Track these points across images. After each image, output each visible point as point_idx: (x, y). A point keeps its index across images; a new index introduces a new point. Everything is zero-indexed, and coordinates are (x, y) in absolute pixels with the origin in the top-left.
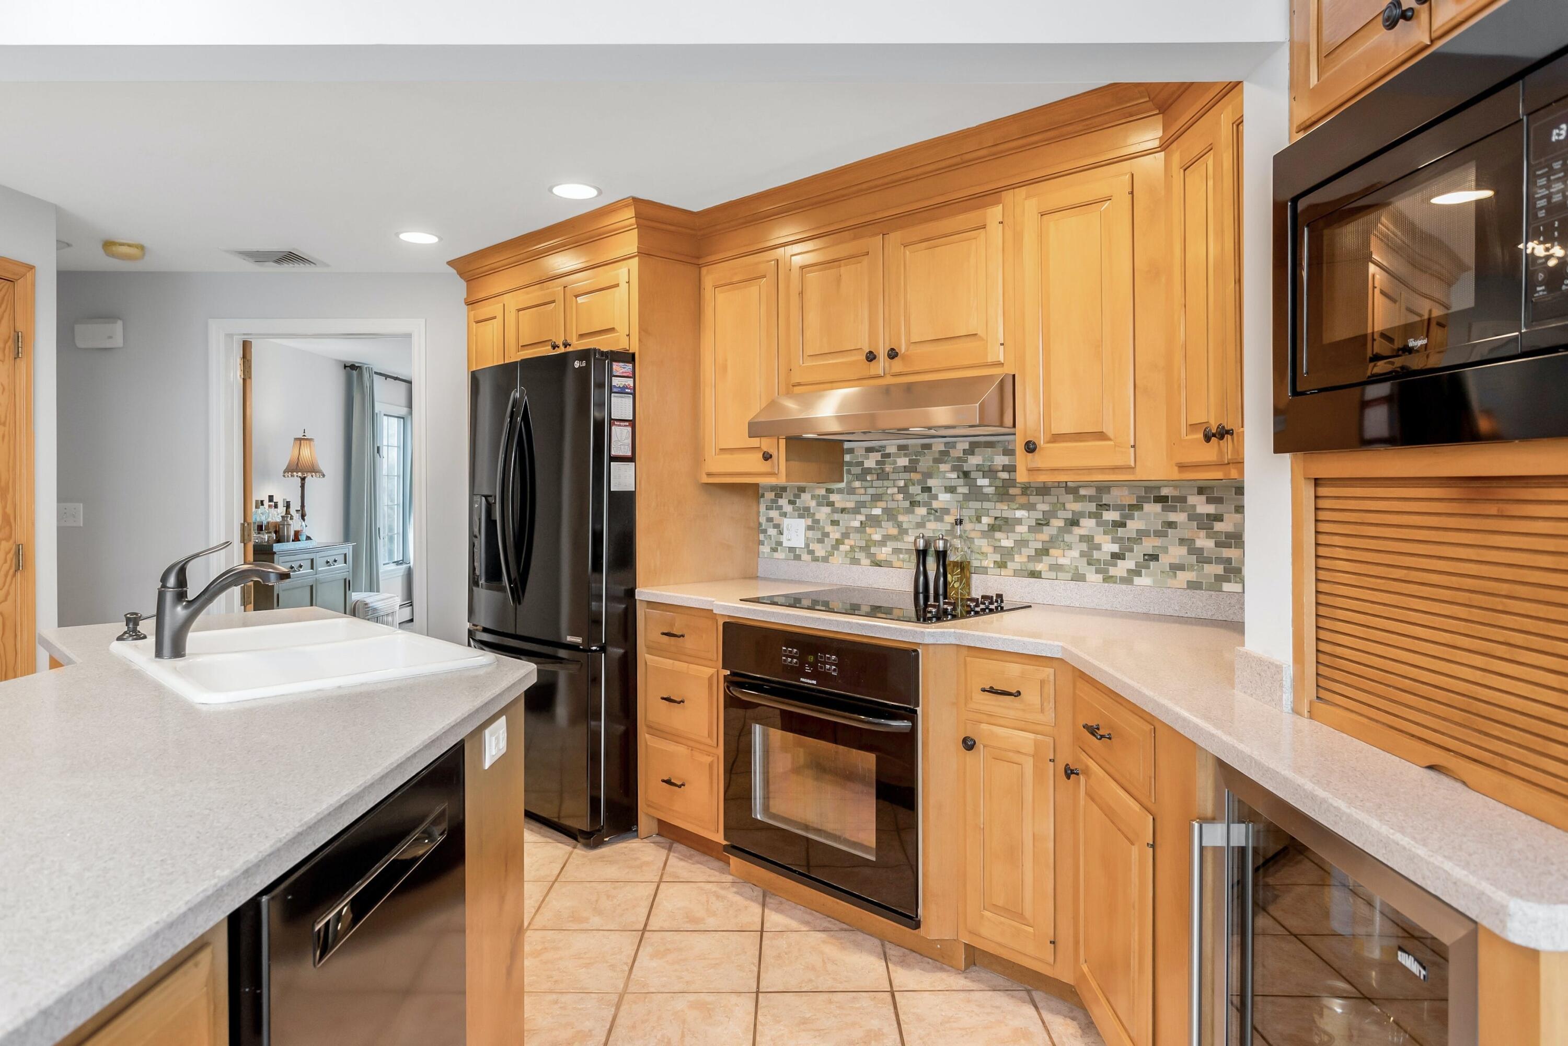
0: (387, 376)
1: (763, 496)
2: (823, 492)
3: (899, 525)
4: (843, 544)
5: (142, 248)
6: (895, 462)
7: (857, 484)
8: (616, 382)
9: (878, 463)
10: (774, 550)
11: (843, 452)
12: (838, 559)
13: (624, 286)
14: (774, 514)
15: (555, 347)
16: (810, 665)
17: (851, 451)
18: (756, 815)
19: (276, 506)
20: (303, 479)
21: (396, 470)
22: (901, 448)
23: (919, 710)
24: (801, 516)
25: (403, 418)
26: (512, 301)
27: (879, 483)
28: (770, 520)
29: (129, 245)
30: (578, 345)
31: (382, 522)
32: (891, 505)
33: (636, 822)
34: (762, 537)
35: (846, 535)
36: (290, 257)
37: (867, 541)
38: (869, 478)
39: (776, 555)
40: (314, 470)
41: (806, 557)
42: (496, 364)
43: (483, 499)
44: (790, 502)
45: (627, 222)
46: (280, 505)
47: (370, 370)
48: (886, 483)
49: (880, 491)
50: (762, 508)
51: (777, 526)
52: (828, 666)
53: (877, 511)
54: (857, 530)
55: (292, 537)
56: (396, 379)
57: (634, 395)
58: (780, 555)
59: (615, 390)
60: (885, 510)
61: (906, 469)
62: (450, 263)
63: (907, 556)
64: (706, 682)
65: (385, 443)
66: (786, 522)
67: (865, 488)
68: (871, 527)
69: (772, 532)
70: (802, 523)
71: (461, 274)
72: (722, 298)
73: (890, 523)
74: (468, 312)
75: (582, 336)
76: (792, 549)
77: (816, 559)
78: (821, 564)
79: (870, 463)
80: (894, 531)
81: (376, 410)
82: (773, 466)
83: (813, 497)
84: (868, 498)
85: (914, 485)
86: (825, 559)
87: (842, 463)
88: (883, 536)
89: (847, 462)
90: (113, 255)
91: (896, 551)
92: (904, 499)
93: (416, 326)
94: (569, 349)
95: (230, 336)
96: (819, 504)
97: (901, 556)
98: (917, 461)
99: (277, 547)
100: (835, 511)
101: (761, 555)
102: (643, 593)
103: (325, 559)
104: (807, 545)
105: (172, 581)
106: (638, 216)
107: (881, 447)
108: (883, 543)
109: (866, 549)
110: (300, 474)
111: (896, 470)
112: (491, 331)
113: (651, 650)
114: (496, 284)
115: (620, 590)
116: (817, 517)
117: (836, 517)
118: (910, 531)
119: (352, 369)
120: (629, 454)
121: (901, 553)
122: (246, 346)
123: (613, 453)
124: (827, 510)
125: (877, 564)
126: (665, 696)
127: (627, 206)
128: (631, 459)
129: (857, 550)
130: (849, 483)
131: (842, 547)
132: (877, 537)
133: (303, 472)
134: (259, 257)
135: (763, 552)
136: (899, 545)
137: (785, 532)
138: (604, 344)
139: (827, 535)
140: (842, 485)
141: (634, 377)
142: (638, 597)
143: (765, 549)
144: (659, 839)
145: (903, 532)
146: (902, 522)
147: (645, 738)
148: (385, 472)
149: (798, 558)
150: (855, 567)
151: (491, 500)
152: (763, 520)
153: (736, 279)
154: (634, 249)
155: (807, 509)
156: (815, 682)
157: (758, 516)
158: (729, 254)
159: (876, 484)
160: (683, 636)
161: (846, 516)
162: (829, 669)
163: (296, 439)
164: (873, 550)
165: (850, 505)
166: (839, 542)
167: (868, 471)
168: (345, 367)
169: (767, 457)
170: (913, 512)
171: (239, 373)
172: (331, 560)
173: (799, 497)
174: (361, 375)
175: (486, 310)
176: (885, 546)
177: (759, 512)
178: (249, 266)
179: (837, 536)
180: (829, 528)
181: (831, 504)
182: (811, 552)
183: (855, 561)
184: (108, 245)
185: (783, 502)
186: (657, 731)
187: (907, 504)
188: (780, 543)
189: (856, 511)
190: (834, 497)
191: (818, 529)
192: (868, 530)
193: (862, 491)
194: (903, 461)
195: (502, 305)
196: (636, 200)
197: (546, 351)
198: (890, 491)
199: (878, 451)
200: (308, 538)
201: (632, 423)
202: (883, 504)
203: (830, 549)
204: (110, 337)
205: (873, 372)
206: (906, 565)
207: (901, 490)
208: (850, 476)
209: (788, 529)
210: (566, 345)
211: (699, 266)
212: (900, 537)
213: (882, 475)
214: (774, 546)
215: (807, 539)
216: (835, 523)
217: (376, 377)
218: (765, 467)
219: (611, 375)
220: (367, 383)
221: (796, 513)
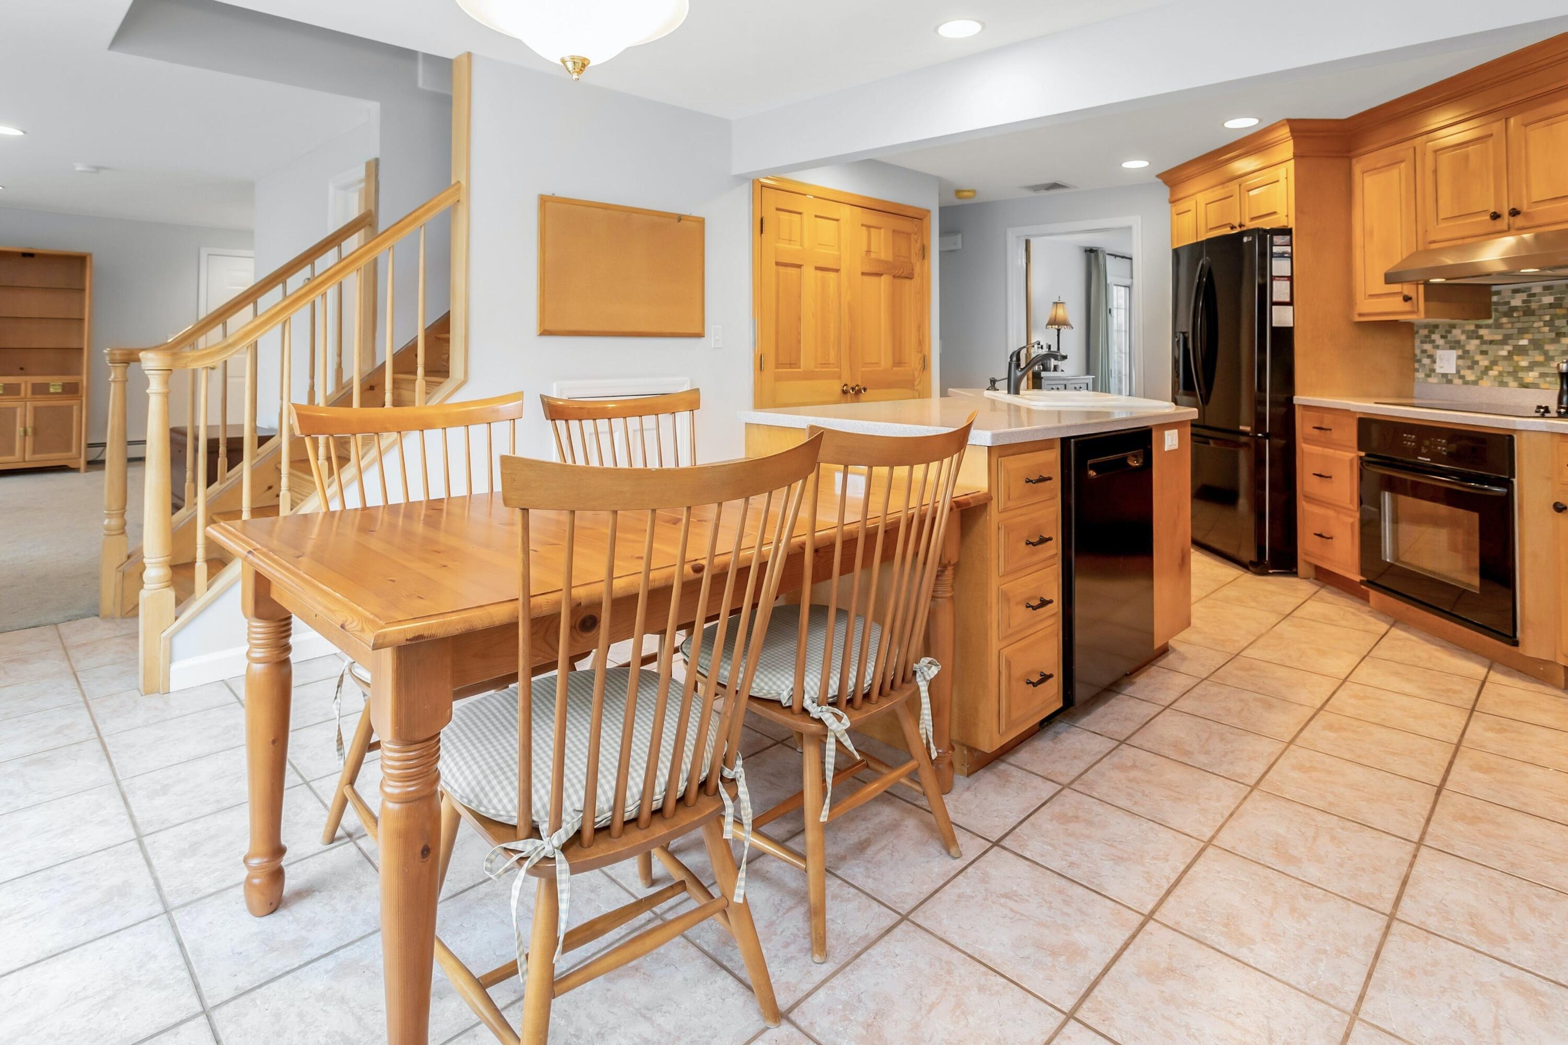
0: (1116, 256)
1: (1417, 332)
2: (1472, 328)
3: (1546, 353)
4: (1492, 369)
5: (974, 191)
6: (1540, 301)
7: (1504, 320)
8: (1276, 249)
9: (1524, 302)
10: (1428, 376)
11: (1492, 294)
12: (1486, 383)
13: (1283, 182)
14: (1427, 347)
15: (1233, 228)
16: (1426, 447)
17: (1498, 293)
18: (1386, 558)
19: (1042, 348)
20: (1059, 330)
21: (1124, 326)
22: (1546, 288)
23: (1515, 481)
24: (1452, 348)
25: (1129, 287)
26: (1202, 198)
27: (1526, 318)
28: (1424, 351)
29: (969, 191)
30: (1250, 225)
31: (1114, 367)
32: (1538, 336)
33: (1296, 565)
34: (1417, 365)
35: (1494, 363)
36: (1055, 186)
37: (1515, 367)
38: (1515, 315)
39: (1430, 380)
40: (1065, 323)
41: (1457, 381)
42: (1191, 242)
43: (1181, 335)
44: (1442, 337)
45: (1285, 136)
46: (1045, 347)
47: (1103, 251)
48: (1532, 318)
49: (1526, 325)
50: (1417, 343)
51: (1431, 357)
52: (1439, 448)
53: (1524, 342)
54: (1505, 358)
55: (1052, 369)
56: (1123, 257)
57: (1291, 258)
58: (1433, 380)
59: (1275, 255)
60: (1531, 341)
61: (1551, 306)
62: (1159, 176)
63: (1553, 379)
64: (1348, 464)
65: (1115, 306)
66: (1439, 353)
67: (1512, 323)
68: (1518, 355)
69: (1426, 361)
70: (1453, 354)
71: (1166, 183)
72: (1369, 180)
73: (1537, 352)
74: (1171, 207)
75: (1253, 219)
76: (1444, 375)
77: (1466, 383)
78: (1473, 388)
79: (1517, 301)
80: (1541, 358)
81: (1108, 282)
82: (1412, 306)
83: (1463, 332)
84: (1515, 331)
85: (1559, 318)
86: (1475, 383)
87: (1490, 303)
88: (1530, 362)
89: (1494, 302)
90: (960, 198)
91: (1543, 375)
92: (1550, 331)
93: (1135, 221)
94: (1244, 229)
95: (1018, 237)
96: (1469, 338)
97: (1548, 379)
98: (1561, 299)
99: (1043, 374)
100: (1484, 342)
101: (1416, 380)
102: (1298, 399)
103: (1074, 386)
104: (1458, 371)
105: (1014, 359)
106: (1292, 131)
107: (1527, 288)
108: (1530, 368)
109: (1514, 374)
110: (1056, 327)
111: (1542, 307)
112: (1188, 219)
113: (1306, 440)
114: (1191, 187)
115: (1282, 397)
116: (1467, 348)
117: (1485, 347)
118: (1556, 358)
119: (1091, 253)
120: (1288, 300)
121: (1548, 377)
122: (1027, 243)
123: (1275, 299)
124: (1477, 342)
125: (1526, 386)
126: (1316, 473)
127: (1283, 125)
128: (1291, 303)
129: (1505, 375)
130: (1496, 320)
131: (1491, 373)
132: (1524, 363)
133: (1058, 325)
134: (1036, 188)
135: (1419, 378)
136: (1546, 370)
137: (1438, 360)
138: (1267, 224)
139: (1477, 363)
140: (1490, 321)
141: (1291, 245)
142: (1295, 402)
143: (1420, 375)
144: (1315, 581)
145: (1549, 358)
146: (1548, 351)
147: (1303, 507)
148: (1115, 327)
149: (1450, 382)
150: (1503, 389)
151: (1186, 335)
152: (1418, 352)
153: (1379, 165)
154: (1290, 154)
155: (1458, 342)
156: (1429, 460)
157: (1413, 349)
158: (1375, 146)
159: (1523, 319)
160: (1330, 430)
161: (1494, 347)
162: (1441, 450)
163: (1054, 303)
164: (1520, 375)
165: (1499, 337)
166: (1488, 368)
167: (1515, 309)
168: (1086, 251)
169: (1407, 299)
170: (1559, 342)
171: (1024, 261)
172: (1077, 386)
173: (1450, 332)
174: (1097, 257)
175: (1183, 206)
176: (1532, 371)
177: (1413, 346)
178: (1032, 194)
179: (1486, 363)
180: (1478, 357)
181: (1480, 337)
182: (1462, 377)
183: (1503, 384)
184: (958, 192)
185: (1436, 337)
186: (1310, 499)
187: (1553, 335)
188: (1433, 370)
189: (1504, 342)
190: (1482, 332)
191: (1469, 358)
192: (1516, 358)
193: (1509, 326)
194: (1548, 299)
195: (1195, 202)
196: (1290, 122)
197: (1227, 231)
198: (1536, 325)
199: (1523, 292)
200: (1062, 371)
201: (1291, 278)
202: (1530, 336)
203: (1479, 374)
204: (955, 244)
205: (1499, 228)
206: (1552, 386)
207: (1546, 324)
208: (1498, 314)
209: (1441, 359)
210: (1241, 226)
211: (1350, 159)
212: (1546, 363)
213: (1528, 312)
214: (1428, 373)
215: (1457, 366)
216: (1484, 353)
217: (1108, 257)
218: (1407, 306)
219: (1272, 245)
220: (1101, 262)
221: (1448, 345)
